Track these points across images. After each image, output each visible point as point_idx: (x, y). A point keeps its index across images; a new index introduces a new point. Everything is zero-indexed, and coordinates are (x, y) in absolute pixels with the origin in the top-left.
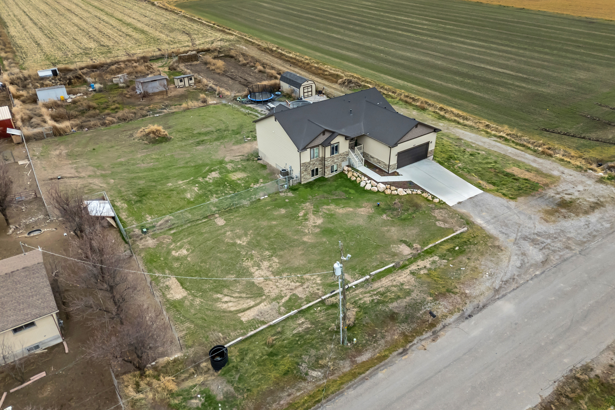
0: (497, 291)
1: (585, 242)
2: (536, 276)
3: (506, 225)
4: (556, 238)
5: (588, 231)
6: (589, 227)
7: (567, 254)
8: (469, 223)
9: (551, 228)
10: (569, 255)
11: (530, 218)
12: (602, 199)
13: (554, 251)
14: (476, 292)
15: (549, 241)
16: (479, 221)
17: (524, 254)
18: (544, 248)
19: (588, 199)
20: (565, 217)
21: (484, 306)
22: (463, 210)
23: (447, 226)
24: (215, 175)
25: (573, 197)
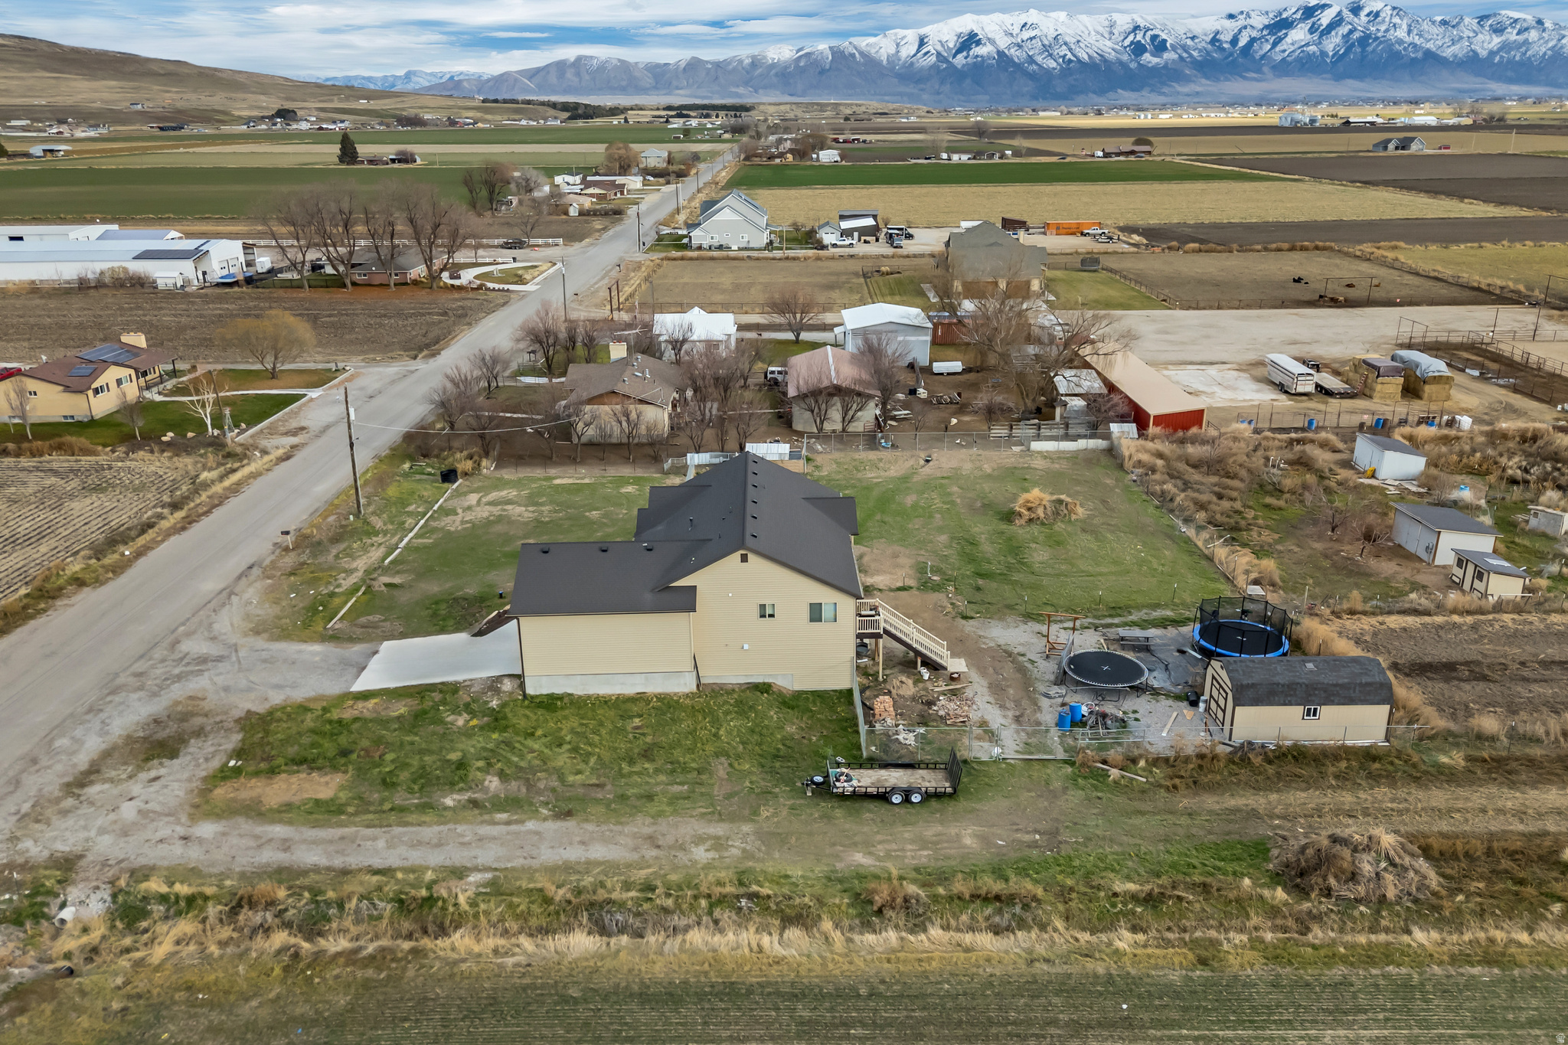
0: (231, 593)
1: (109, 694)
2: (183, 624)
3: (265, 661)
4: (166, 679)
5: (103, 716)
6: (103, 722)
7: (140, 667)
8: (335, 638)
9: (177, 692)
10: (136, 666)
11: (226, 689)
12: (70, 802)
13: (163, 661)
14: (258, 585)
15: (177, 671)
16: (317, 647)
17: (213, 639)
18: (182, 659)
19: (107, 786)
20: (155, 721)
21: (239, 578)
22: (358, 648)
23: (363, 620)
25: (143, 776)
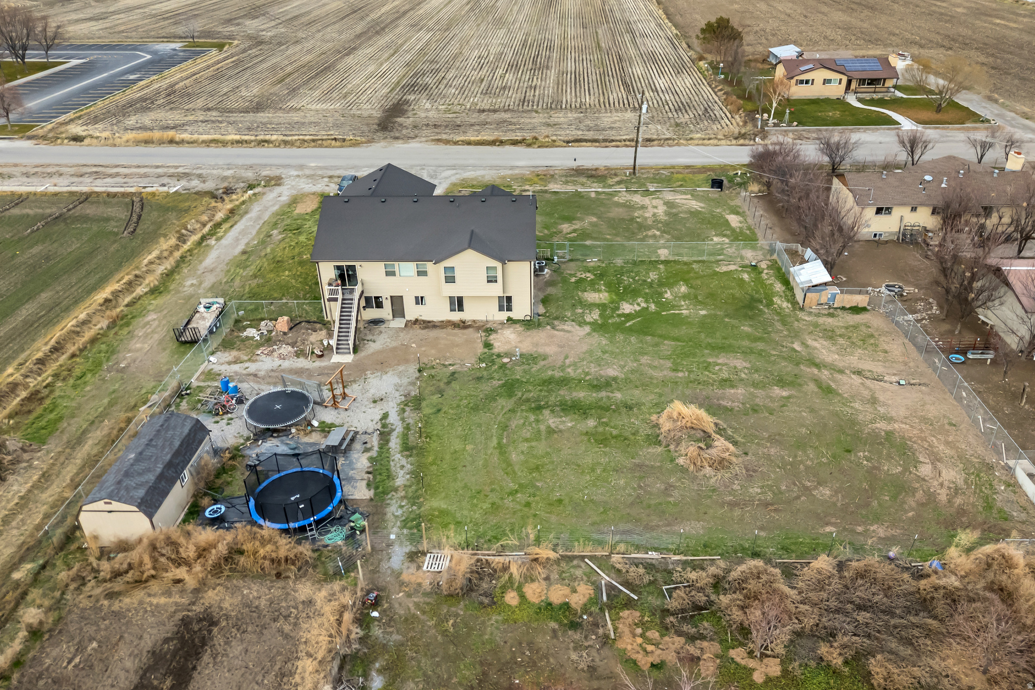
24: (627, 308)
